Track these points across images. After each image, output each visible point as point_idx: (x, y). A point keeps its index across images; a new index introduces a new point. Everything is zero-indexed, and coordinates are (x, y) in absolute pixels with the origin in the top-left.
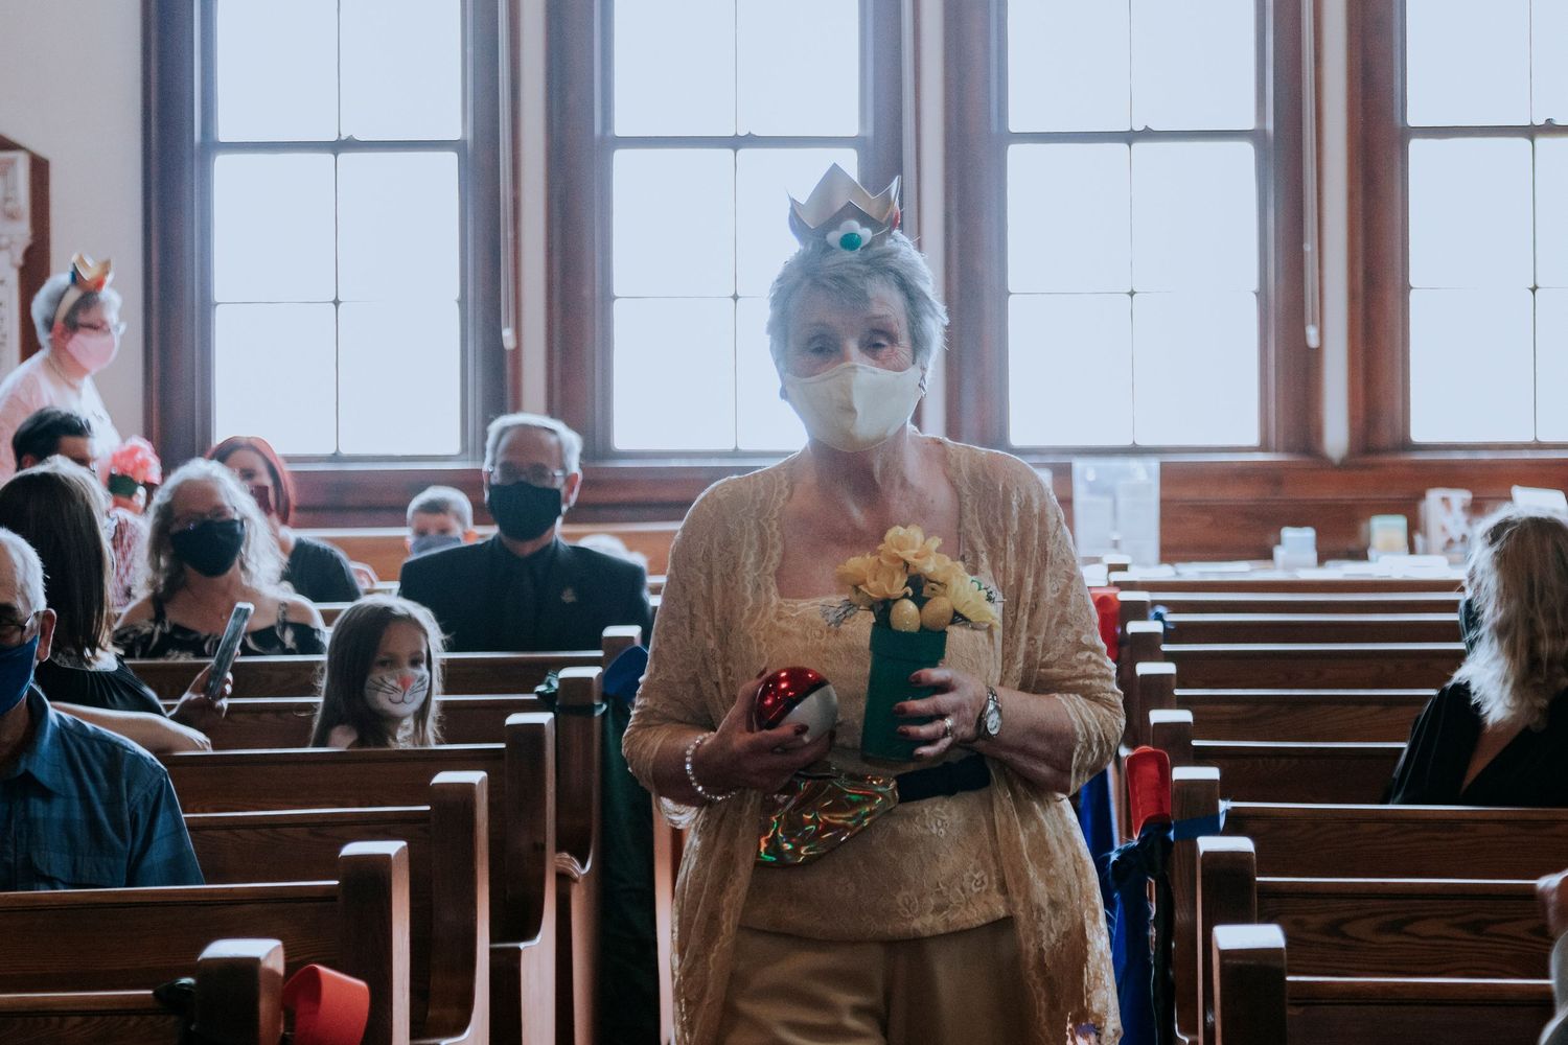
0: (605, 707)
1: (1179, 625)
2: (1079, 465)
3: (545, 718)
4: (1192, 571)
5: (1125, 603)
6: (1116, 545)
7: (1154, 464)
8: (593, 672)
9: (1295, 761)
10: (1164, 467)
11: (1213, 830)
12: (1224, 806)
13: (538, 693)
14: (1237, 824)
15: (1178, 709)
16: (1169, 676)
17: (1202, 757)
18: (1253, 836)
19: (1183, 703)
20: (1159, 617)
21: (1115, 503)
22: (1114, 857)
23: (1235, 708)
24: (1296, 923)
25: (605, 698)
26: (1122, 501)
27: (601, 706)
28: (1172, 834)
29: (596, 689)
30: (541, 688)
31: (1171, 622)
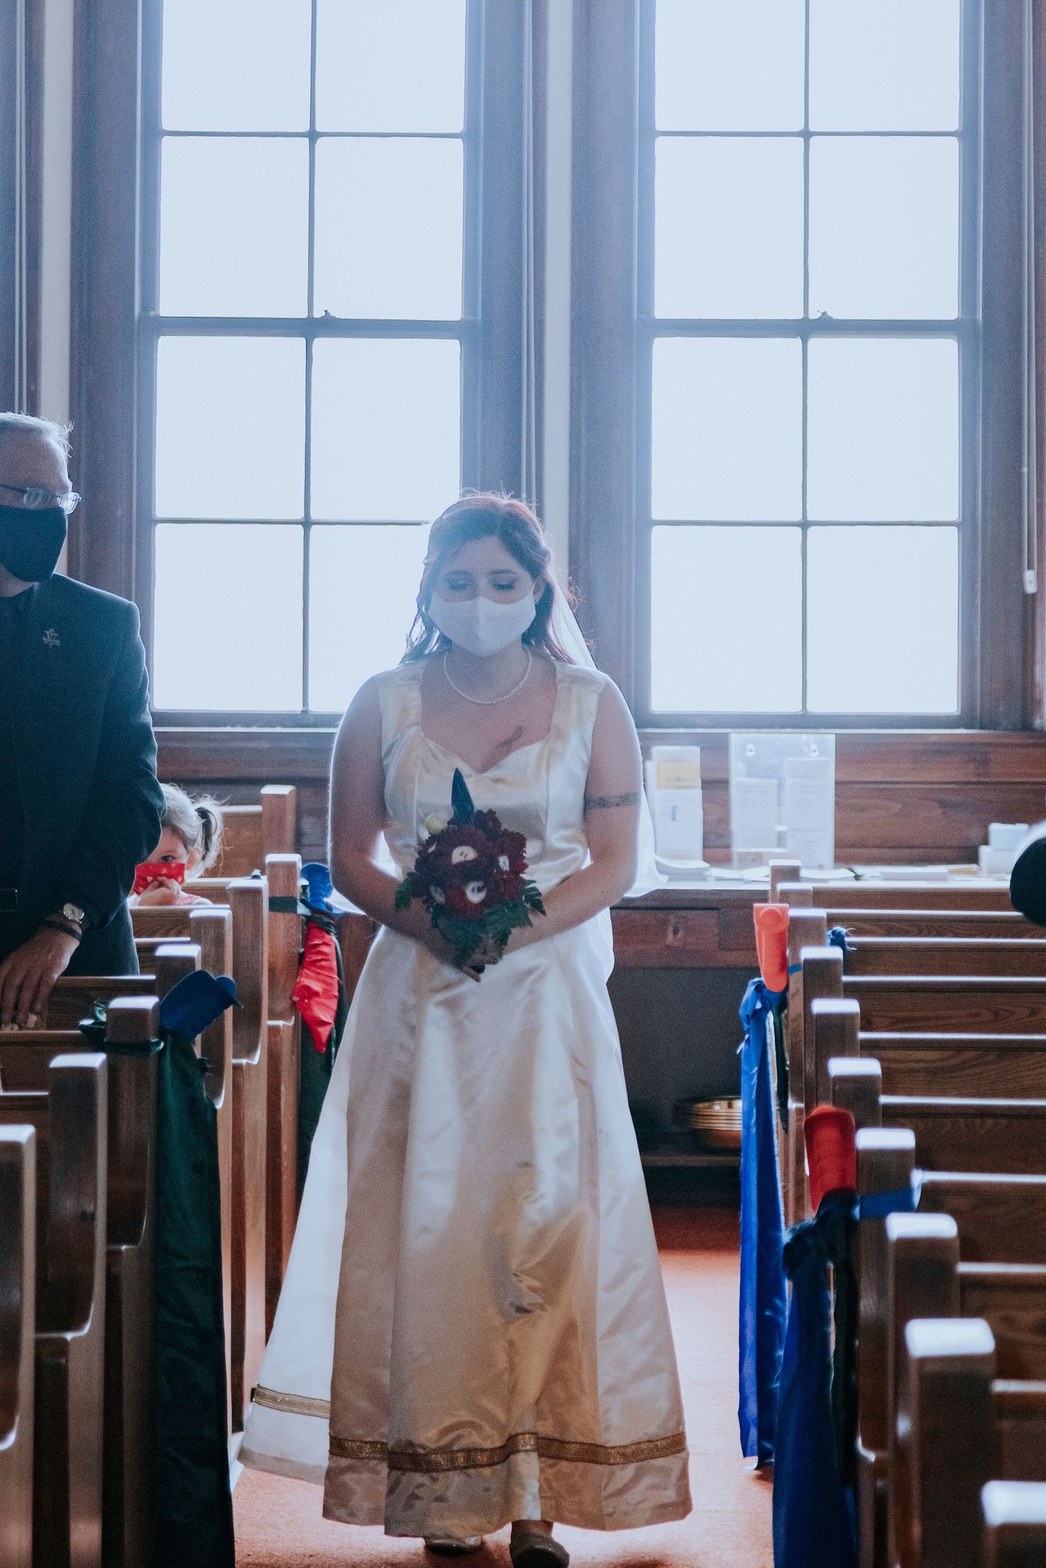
0: (162, 1045)
1: (862, 948)
2: (737, 738)
3: (96, 1060)
4: (876, 877)
5: (795, 922)
6: (781, 840)
7: (829, 738)
8: (148, 1002)
9: (1004, 1122)
10: (840, 743)
11: (906, 1207)
12: (919, 1178)
13: (83, 1028)
14: (934, 1200)
15: (862, 1056)
16: (850, 1017)
17: (893, 1117)
18: (954, 1213)
19: (869, 1049)
20: (838, 940)
21: (780, 785)
22: (786, 1237)
23: (929, 1055)
24: (1007, 1320)
25: (162, 1034)
26: (788, 782)
27: (158, 1044)
28: (857, 1211)
29: (151, 1025)
30: (87, 1022)
31: (851, 944)
